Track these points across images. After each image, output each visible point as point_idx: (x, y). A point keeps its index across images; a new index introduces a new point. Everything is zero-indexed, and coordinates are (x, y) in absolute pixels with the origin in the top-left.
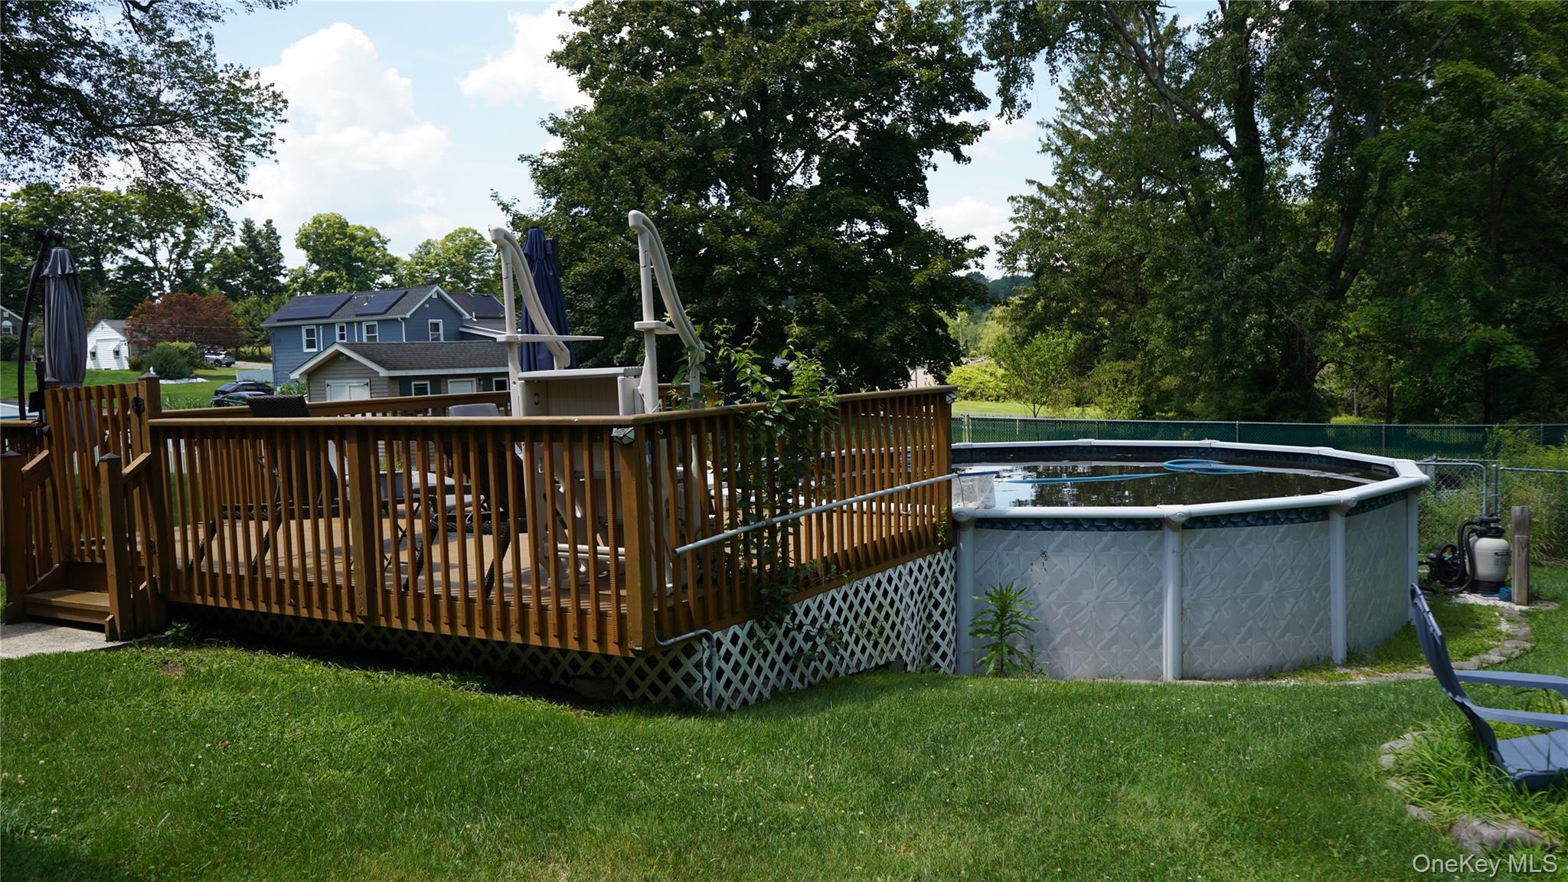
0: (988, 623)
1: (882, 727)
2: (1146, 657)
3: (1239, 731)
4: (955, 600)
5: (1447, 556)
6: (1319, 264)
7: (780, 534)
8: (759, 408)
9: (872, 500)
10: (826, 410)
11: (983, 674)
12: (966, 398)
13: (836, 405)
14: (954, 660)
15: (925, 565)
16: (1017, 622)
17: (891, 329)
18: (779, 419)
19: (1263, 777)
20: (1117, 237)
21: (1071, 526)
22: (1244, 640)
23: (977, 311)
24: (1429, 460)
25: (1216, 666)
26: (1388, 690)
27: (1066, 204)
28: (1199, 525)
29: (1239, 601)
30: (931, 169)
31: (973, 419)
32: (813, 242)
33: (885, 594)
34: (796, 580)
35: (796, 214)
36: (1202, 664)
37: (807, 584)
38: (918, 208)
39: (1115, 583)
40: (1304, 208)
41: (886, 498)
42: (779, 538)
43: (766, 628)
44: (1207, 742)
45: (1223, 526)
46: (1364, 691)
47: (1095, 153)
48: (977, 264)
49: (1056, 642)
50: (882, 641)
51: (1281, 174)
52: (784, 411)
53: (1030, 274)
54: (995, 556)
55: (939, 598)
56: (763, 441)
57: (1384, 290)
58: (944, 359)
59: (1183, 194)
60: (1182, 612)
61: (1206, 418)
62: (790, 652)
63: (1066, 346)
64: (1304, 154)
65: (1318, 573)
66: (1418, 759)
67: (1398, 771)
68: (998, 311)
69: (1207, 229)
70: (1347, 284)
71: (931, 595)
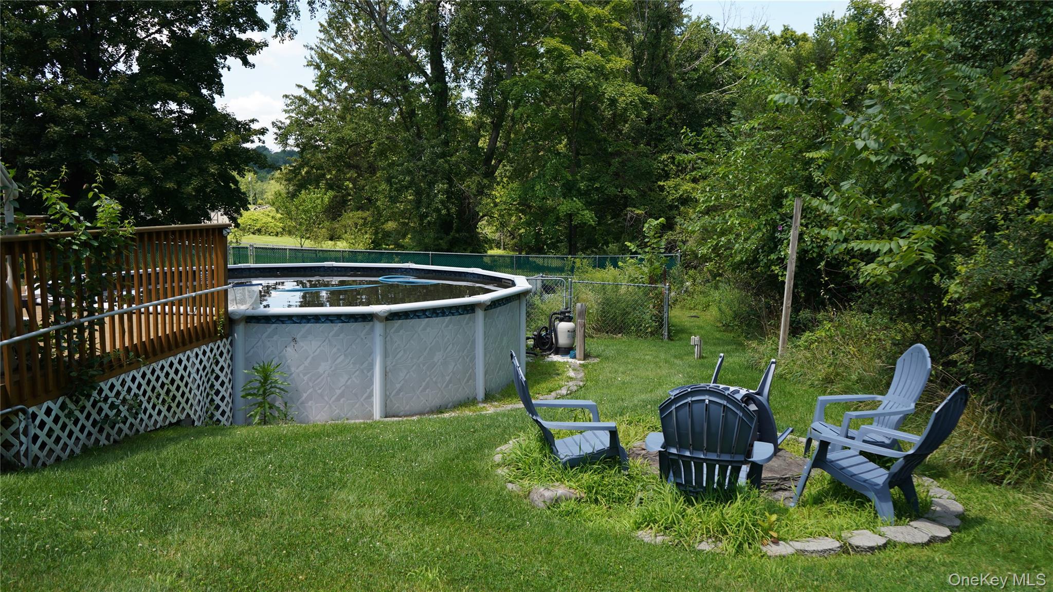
0: (255, 388)
1: (167, 468)
2: (363, 405)
3: (413, 448)
4: (232, 373)
5: (543, 333)
6: (479, 154)
7: (87, 331)
8: (68, 236)
9: (165, 304)
10: (126, 238)
11: (249, 424)
12: (254, 233)
13: (134, 234)
14: (231, 415)
15: (208, 350)
16: (275, 387)
17: (195, 183)
18: (85, 244)
19: (424, 476)
20: (356, 128)
21: (312, 321)
22: (424, 390)
23: (263, 173)
24: (539, 277)
25: (407, 408)
26: (504, 415)
27: (324, 103)
28: (396, 317)
29: (421, 366)
30: (226, 69)
31: (256, 248)
32: (133, 114)
33: (177, 372)
34: (101, 364)
35: (117, 91)
36: (398, 407)
37: (111, 367)
38: (216, 96)
39: (342, 357)
40: (471, 119)
41: (177, 303)
42: (86, 334)
43: (77, 402)
44: (393, 457)
45: (411, 318)
46: (491, 417)
47: (343, 70)
48: (260, 140)
49: (303, 398)
50: (174, 405)
51: (458, 97)
52: (89, 238)
53: (299, 149)
54: (260, 343)
55: (219, 373)
56: (71, 261)
57: (517, 174)
58: (235, 205)
59: (398, 103)
60: (385, 374)
61: (411, 249)
62: (98, 418)
63: (322, 200)
64: (471, 85)
65: (469, 346)
66: (514, 455)
67: (503, 464)
68: (277, 174)
69: (412, 127)
70: (496, 167)
71: (213, 371)
